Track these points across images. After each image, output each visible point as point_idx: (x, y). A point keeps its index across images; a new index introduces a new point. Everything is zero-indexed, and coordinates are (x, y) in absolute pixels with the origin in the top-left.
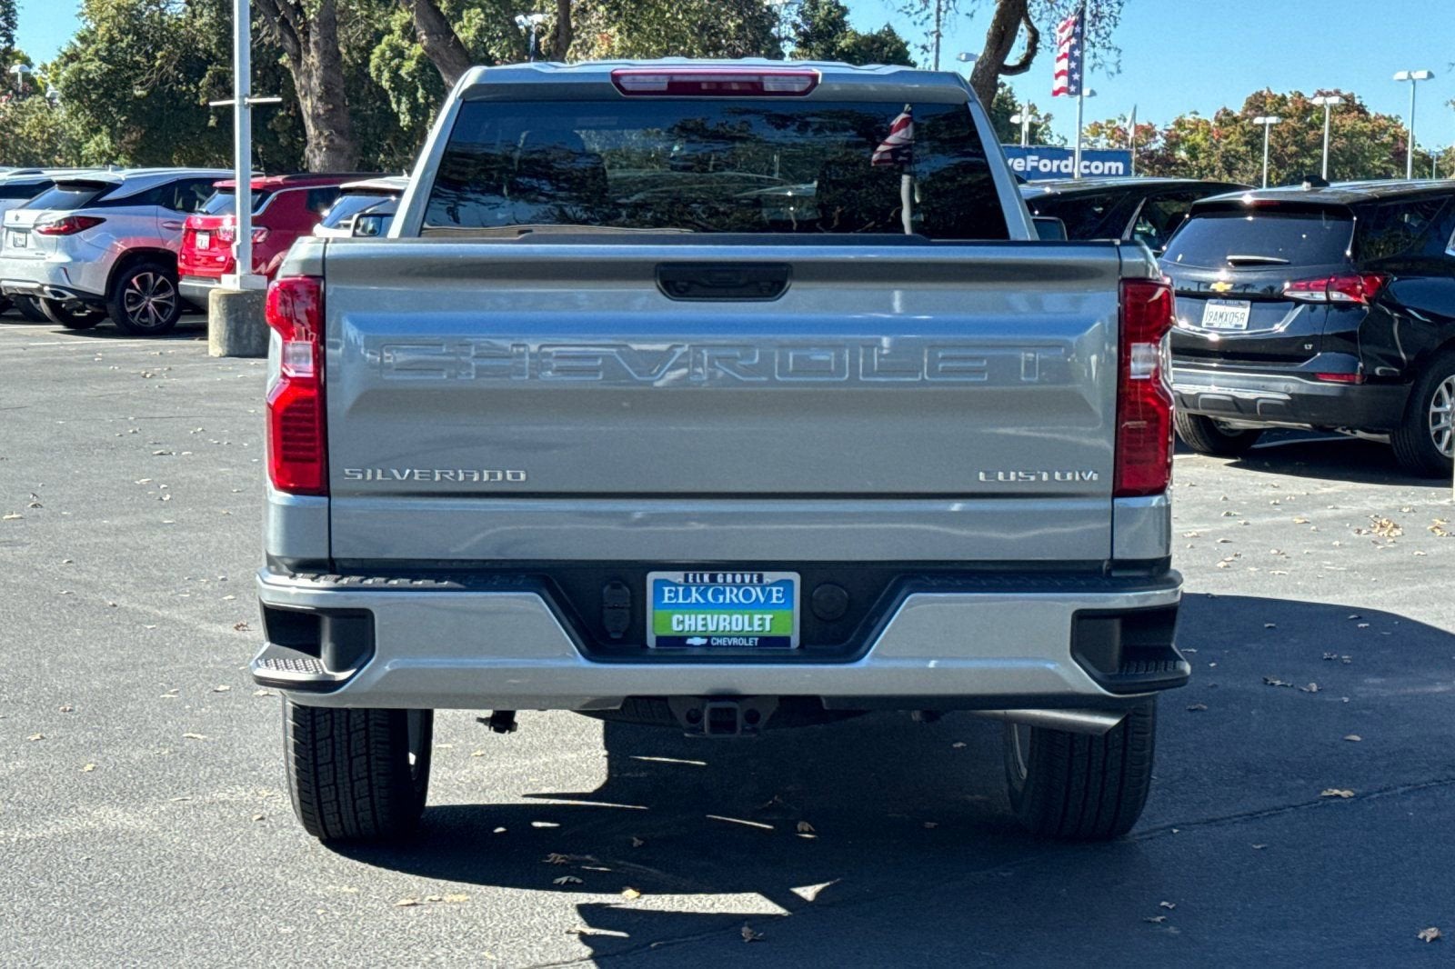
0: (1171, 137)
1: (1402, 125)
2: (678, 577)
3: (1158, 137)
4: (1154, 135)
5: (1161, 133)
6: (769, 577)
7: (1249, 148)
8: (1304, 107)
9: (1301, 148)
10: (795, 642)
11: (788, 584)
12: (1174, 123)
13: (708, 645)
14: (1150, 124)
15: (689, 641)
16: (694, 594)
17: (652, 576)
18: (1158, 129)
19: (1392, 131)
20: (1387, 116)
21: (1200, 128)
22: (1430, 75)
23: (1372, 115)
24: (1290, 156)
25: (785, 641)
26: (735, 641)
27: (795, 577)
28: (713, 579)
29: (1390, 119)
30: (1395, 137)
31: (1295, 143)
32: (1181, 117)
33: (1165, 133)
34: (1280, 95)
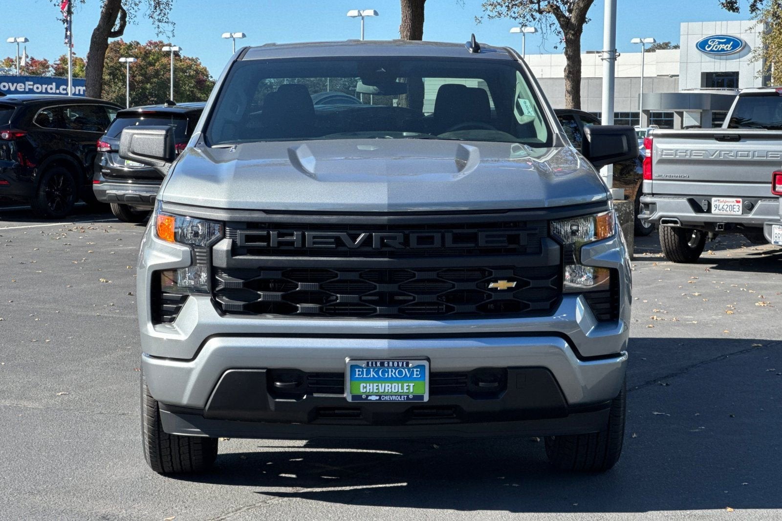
0: (59, 69)
1: (200, 64)
3: (51, 69)
4: (48, 67)
5: (52, 67)
7: (111, 77)
8: (145, 52)
9: (145, 77)
12: (60, 60)
14: (45, 60)
18: (51, 63)
19: (194, 67)
20: (190, 57)
21: (78, 63)
22: (244, 36)
23: (182, 57)
24: (139, 82)
29: (192, 60)
30: (197, 71)
31: (142, 75)
32: (64, 56)
33: (55, 66)
34: (128, 43)
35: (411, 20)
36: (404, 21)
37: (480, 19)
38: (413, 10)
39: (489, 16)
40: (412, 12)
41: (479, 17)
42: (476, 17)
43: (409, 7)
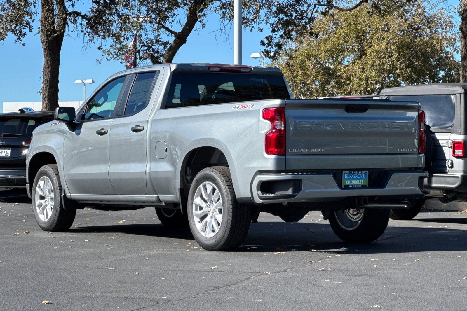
2: (348, 172)
6: (363, 172)
10: (367, 186)
11: (366, 173)
13: (353, 187)
15: (349, 186)
16: (350, 176)
17: (344, 172)
25: (366, 186)
26: (357, 186)
27: (367, 172)
28: (354, 172)
35: (51, 63)
36: (46, 65)
37: (100, 61)
38: (52, 57)
39: (107, 58)
40: (52, 58)
41: (99, 59)
42: (97, 59)
43: (49, 54)
